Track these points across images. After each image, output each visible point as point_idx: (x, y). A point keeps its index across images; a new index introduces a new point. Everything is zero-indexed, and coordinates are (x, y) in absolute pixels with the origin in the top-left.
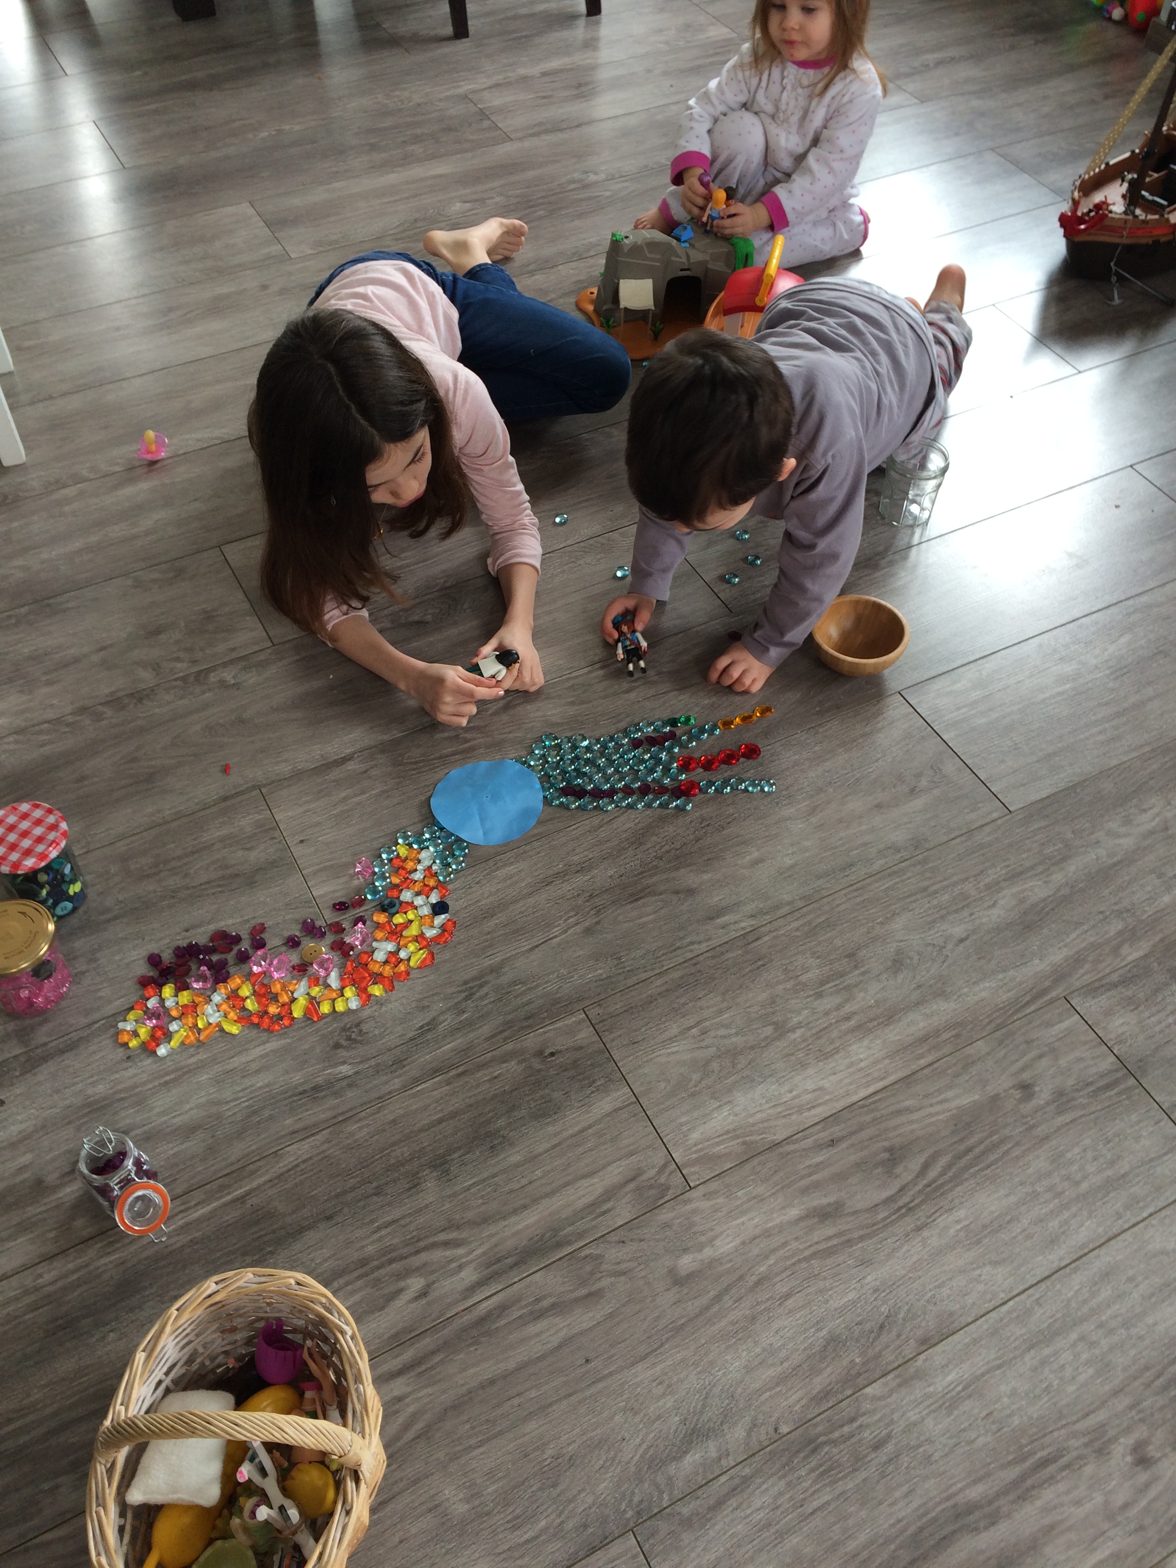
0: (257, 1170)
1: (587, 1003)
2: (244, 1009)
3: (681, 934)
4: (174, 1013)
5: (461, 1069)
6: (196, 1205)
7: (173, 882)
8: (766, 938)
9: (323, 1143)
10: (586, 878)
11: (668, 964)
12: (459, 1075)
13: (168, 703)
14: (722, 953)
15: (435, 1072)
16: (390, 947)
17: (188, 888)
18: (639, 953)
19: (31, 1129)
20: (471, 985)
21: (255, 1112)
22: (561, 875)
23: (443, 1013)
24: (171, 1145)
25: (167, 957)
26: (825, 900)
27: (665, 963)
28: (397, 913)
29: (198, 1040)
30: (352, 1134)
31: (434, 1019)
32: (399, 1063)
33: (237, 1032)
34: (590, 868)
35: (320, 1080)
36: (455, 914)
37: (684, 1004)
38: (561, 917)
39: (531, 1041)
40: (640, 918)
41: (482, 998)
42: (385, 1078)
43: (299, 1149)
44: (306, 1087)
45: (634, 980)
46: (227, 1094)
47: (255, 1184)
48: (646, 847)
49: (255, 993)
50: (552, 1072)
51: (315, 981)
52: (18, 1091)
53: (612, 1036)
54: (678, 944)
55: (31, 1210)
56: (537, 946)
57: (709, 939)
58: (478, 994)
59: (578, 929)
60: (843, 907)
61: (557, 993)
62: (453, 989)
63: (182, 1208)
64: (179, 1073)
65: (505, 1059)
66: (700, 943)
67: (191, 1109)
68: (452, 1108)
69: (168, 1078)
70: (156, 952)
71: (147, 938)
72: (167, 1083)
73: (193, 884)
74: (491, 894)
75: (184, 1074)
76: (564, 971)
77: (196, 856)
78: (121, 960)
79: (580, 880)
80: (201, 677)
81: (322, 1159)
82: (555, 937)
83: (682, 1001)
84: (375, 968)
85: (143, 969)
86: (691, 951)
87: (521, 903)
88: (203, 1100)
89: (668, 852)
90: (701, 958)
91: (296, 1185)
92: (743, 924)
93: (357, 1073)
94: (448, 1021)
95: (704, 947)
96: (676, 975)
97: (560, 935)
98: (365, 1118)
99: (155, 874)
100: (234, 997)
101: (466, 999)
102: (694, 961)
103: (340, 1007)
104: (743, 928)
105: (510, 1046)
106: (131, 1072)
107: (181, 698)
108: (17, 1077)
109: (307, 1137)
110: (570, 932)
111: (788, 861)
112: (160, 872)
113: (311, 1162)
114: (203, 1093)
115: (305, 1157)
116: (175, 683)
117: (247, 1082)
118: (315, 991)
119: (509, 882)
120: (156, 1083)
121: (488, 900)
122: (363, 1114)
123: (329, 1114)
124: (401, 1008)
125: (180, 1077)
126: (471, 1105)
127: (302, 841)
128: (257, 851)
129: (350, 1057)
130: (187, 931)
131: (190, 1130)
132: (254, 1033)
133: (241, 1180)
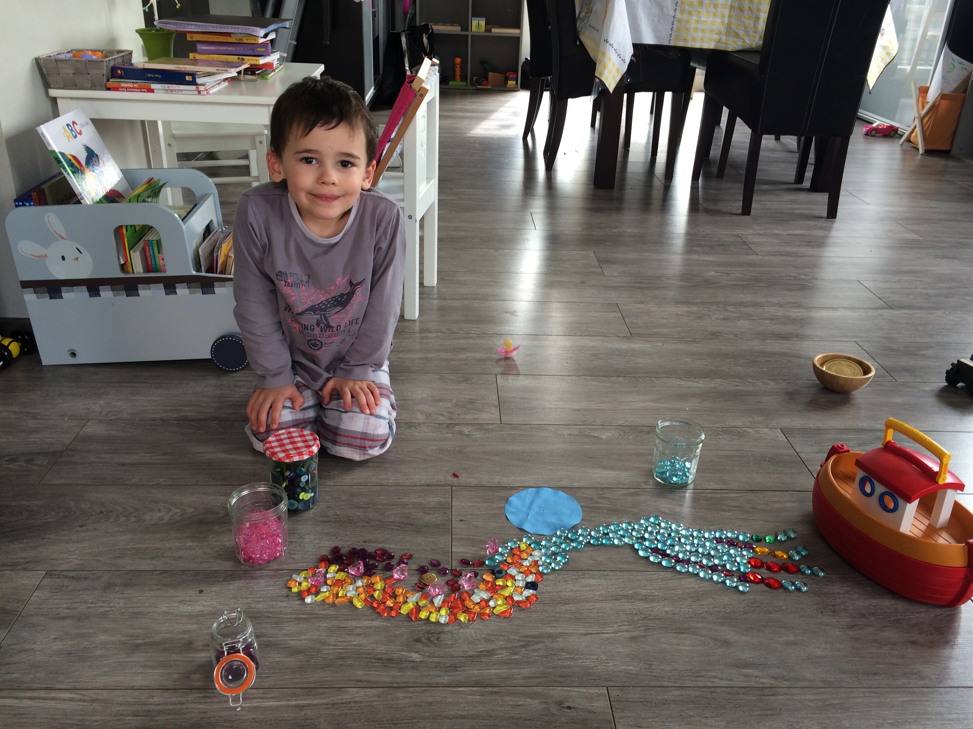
0: (322, 694)
1: (612, 684)
2: (372, 596)
3: (708, 668)
4: (329, 582)
5: (495, 689)
6: (271, 698)
7: (372, 515)
8: (780, 697)
9: (374, 696)
10: (646, 606)
11: (688, 683)
12: (492, 693)
13: (425, 432)
14: (738, 693)
15: (477, 684)
16: (485, 595)
17: (379, 521)
18: (669, 668)
19: (206, 612)
20: (531, 639)
21: (343, 658)
22: (629, 598)
23: (501, 649)
24: (279, 655)
25: (344, 551)
26: (844, 690)
27: (687, 682)
28: (501, 578)
29: (334, 603)
30: (398, 699)
31: (493, 650)
32: (454, 667)
33: (360, 607)
34: (653, 601)
35: (395, 656)
36: (540, 593)
37: (691, 716)
38: (616, 623)
39: (557, 692)
40: (678, 645)
41: (534, 650)
42: (439, 673)
43: (357, 692)
44: (384, 657)
45: (657, 683)
46: (332, 640)
47: (316, 702)
48: (702, 603)
49: (384, 590)
50: (563, 720)
51: (426, 596)
52: (214, 589)
53: (622, 714)
54: (703, 673)
55: (174, 657)
56: (591, 634)
57: (730, 680)
58: (532, 647)
59: (626, 634)
60: (859, 700)
61: (592, 669)
62: (516, 637)
63: (262, 696)
64: (311, 616)
65: (532, 696)
66: (721, 679)
67: (305, 640)
68: (477, 712)
69: (302, 616)
70: (340, 546)
71: (340, 538)
72: (300, 619)
73: (384, 520)
74: (572, 591)
75: (312, 618)
76: (603, 657)
77: (394, 507)
78: (317, 544)
79: (641, 606)
80: (450, 426)
81: (369, 706)
82: (608, 633)
83: (691, 713)
84: (468, 603)
85: (326, 552)
86: (712, 682)
87: (591, 604)
88: (315, 637)
89: (719, 612)
90: (719, 690)
91: (341, 715)
92: (765, 681)
93: (421, 662)
94: (503, 655)
95: (724, 683)
96: (694, 693)
97: (611, 633)
98: (412, 692)
99: (365, 508)
100: (370, 587)
101: (523, 646)
102: (712, 690)
103: (433, 618)
104: (762, 683)
105: (540, 689)
106: (284, 604)
107: (433, 432)
108: (219, 581)
109: (367, 687)
110: (619, 634)
111: (819, 652)
112: (369, 507)
113: (360, 704)
114: (317, 634)
115: (357, 699)
116: (434, 425)
117: (348, 638)
118: (422, 603)
119: (588, 588)
120: (294, 616)
121: (568, 594)
122: (412, 689)
123: (388, 679)
124: (473, 635)
125: (310, 618)
126: (491, 716)
127: (461, 520)
128: (432, 516)
129: (423, 650)
130: (365, 542)
131: (296, 651)
132: (371, 611)
133: (308, 695)
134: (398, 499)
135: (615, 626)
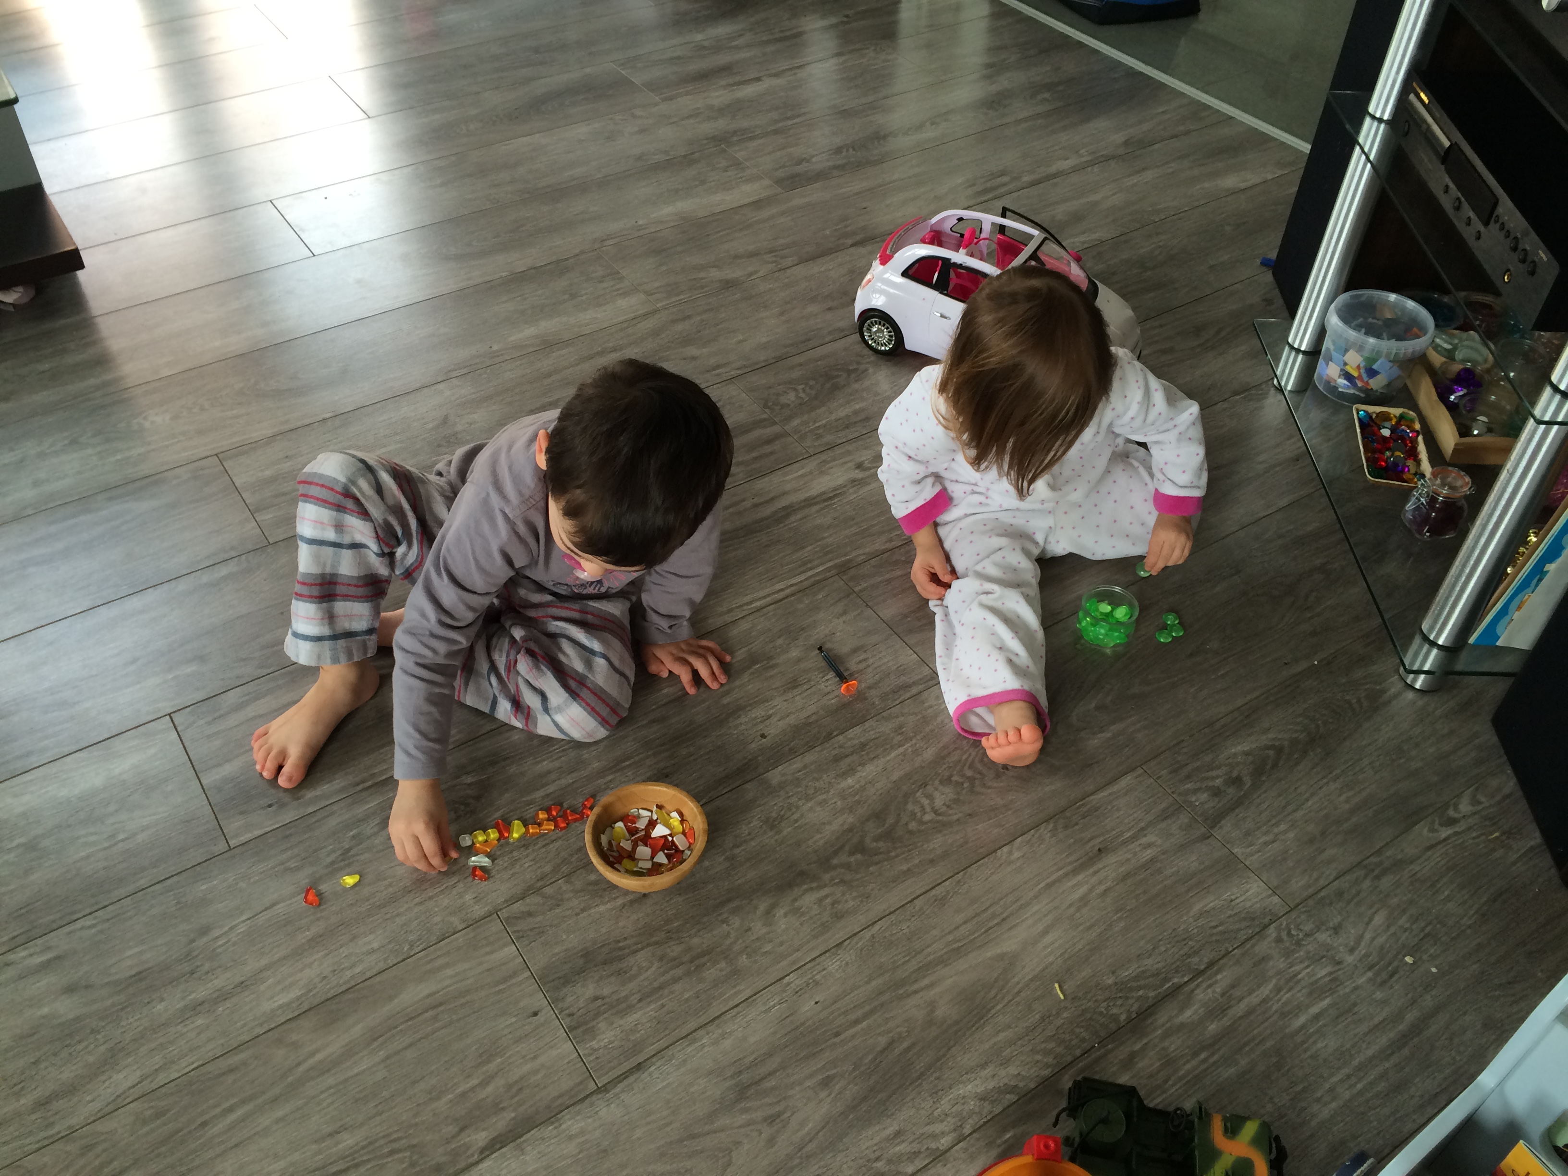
1: (226, 856)
37: (123, 861)
53: (206, 826)
57: (70, 933)
58: (337, 854)
61: (254, 863)
62: (362, 857)
66: (82, 928)
68: (369, 757)
74: (310, 965)
76: (242, 885)
82: (243, 922)
83: (124, 865)
86: (95, 918)
89: (80, 1042)
90: (88, 911)
92: (23, 954)
93: (459, 777)
94: (369, 828)
95: (79, 925)
97: (237, 925)
105: (311, 810)
134: (663, 1006)
135: (234, 939)
